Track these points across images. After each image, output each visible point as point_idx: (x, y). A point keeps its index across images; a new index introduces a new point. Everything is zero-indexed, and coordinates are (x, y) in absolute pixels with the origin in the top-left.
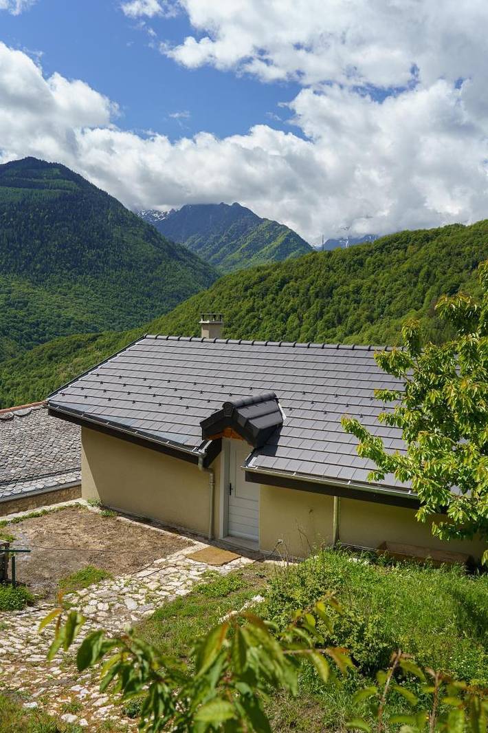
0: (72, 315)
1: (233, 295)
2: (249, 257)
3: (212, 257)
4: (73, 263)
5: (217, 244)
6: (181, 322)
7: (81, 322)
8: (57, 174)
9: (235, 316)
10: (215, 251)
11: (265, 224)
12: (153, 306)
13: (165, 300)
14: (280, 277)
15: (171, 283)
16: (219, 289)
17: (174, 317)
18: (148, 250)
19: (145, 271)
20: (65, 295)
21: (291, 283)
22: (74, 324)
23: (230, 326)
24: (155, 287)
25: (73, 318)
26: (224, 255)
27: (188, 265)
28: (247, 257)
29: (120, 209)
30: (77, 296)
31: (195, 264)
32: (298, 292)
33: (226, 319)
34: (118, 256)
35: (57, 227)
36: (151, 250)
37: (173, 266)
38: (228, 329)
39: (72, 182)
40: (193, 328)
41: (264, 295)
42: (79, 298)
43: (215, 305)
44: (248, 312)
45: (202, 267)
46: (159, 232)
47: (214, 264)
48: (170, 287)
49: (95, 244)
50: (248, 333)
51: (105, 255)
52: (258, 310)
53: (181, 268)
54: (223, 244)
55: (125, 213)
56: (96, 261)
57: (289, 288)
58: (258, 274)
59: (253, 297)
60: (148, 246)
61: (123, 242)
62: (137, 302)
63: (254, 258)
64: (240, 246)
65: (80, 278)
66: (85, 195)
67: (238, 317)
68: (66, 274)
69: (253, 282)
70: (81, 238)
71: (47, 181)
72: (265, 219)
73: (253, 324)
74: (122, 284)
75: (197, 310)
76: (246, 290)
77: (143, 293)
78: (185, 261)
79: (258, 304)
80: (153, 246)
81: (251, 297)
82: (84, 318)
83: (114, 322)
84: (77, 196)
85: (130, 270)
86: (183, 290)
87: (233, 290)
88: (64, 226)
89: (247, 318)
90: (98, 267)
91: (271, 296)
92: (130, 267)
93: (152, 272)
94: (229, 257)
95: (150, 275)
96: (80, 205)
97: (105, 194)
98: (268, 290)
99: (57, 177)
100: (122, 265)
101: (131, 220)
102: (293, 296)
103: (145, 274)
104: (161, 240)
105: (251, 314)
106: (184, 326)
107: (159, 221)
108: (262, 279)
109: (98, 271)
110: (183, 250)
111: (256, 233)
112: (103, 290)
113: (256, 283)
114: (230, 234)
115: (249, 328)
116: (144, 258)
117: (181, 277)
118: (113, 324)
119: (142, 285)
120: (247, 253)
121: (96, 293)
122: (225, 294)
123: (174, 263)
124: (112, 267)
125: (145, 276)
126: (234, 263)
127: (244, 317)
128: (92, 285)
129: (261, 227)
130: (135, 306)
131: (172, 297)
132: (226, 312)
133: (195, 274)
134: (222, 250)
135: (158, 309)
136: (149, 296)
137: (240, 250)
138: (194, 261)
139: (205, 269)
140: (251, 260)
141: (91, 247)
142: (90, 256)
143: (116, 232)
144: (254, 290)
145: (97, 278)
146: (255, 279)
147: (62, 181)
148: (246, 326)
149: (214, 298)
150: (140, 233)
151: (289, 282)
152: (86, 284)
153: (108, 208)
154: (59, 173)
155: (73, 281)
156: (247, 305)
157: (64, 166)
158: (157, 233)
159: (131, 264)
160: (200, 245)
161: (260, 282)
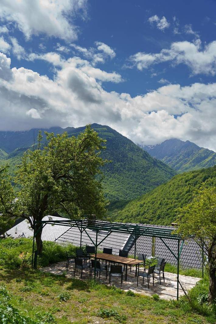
0: (108, 192)
1: (180, 184)
2: (194, 166)
3: (176, 166)
4: (109, 168)
5: (178, 160)
6: (155, 197)
7: (112, 195)
8: (105, 130)
9: (180, 194)
10: (177, 163)
11: (202, 150)
12: (145, 189)
13: (151, 186)
14: (204, 176)
15: (154, 178)
16: (173, 181)
17: (152, 194)
18: (144, 163)
19: (142, 172)
20: (106, 183)
21: (209, 179)
22: (108, 196)
23: (177, 199)
24: (147, 180)
25: (108, 193)
26: (181, 165)
27: (163, 170)
28: (193, 166)
29: (132, 144)
30: (111, 183)
31: (167, 169)
32: (212, 183)
33: (176, 196)
34: (130, 165)
35: (104, 153)
36: (145, 163)
37: (155, 170)
38: (177, 200)
39: (111, 133)
40: (160, 199)
41: (195, 185)
42: (111, 184)
43: (171, 189)
44: (187, 192)
45: (170, 171)
46: (149, 154)
47: (176, 169)
48: (154, 179)
49: (120, 160)
50: (186, 202)
51: (124, 165)
52: (192, 192)
53: (159, 171)
54: (181, 160)
55: (134, 146)
56: (120, 167)
57: (208, 181)
58: (193, 174)
59: (189, 185)
60: (144, 161)
61: (133, 159)
62: (138, 187)
63: (196, 166)
64: (189, 161)
65: (113, 175)
66: (117, 139)
67: (181, 195)
68: (106, 173)
69: (190, 178)
70: (114, 158)
71: (101, 133)
72: (202, 148)
73: (189, 198)
74: (131, 178)
75: (162, 191)
76: (186, 182)
77: (141, 182)
78: (161, 168)
79: (192, 189)
80: (146, 161)
81: (188, 185)
82: (113, 194)
83: (127, 195)
84: (113, 139)
85: (135, 172)
86: (160, 181)
87: (180, 182)
88: (107, 152)
89: (186, 195)
90: (121, 170)
91: (199, 185)
92: (135, 171)
93: (145, 173)
94: (184, 166)
95: (144, 174)
96: (114, 143)
97: (126, 138)
98: (197, 182)
99: (105, 131)
100: (132, 169)
101: (137, 149)
102: (210, 185)
103: (143, 174)
104: (150, 158)
105: (188, 193)
106: (155, 198)
107: (151, 149)
108: (194, 177)
109: (121, 172)
110: (161, 162)
111: (197, 155)
112: (123, 180)
113: (191, 179)
114: (184, 155)
115: (187, 200)
116: (142, 166)
117: (159, 176)
118: (126, 196)
119: (140, 179)
120: (193, 164)
121: (120, 182)
122: (176, 184)
123: (156, 168)
124: (127, 170)
125: (142, 175)
126: (186, 169)
127: (184, 195)
128: (118, 179)
129: (200, 152)
130: (137, 189)
131: (155, 184)
132: (176, 192)
133: (166, 174)
134: (180, 163)
135: (147, 190)
136: (143, 184)
137: (189, 162)
138: (166, 168)
139: (171, 172)
140: (195, 167)
141: (118, 161)
142: (117, 165)
143: (130, 155)
144: (190, 182)
145: (120, 175)
146: (190, 177)
147: (107, 133)
148: (185, 199)
149: (171, 185)
150: (140, 155)
151: (208, 179)
152: (115, 178)
153: (127, 144)
154: (106, 130)
155: (109, 176)
156: (186, 189)
157: (109, 127)
158: (149, 155)
159: (136, 169)
160: (170, 160)
161: (194, 178)
